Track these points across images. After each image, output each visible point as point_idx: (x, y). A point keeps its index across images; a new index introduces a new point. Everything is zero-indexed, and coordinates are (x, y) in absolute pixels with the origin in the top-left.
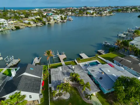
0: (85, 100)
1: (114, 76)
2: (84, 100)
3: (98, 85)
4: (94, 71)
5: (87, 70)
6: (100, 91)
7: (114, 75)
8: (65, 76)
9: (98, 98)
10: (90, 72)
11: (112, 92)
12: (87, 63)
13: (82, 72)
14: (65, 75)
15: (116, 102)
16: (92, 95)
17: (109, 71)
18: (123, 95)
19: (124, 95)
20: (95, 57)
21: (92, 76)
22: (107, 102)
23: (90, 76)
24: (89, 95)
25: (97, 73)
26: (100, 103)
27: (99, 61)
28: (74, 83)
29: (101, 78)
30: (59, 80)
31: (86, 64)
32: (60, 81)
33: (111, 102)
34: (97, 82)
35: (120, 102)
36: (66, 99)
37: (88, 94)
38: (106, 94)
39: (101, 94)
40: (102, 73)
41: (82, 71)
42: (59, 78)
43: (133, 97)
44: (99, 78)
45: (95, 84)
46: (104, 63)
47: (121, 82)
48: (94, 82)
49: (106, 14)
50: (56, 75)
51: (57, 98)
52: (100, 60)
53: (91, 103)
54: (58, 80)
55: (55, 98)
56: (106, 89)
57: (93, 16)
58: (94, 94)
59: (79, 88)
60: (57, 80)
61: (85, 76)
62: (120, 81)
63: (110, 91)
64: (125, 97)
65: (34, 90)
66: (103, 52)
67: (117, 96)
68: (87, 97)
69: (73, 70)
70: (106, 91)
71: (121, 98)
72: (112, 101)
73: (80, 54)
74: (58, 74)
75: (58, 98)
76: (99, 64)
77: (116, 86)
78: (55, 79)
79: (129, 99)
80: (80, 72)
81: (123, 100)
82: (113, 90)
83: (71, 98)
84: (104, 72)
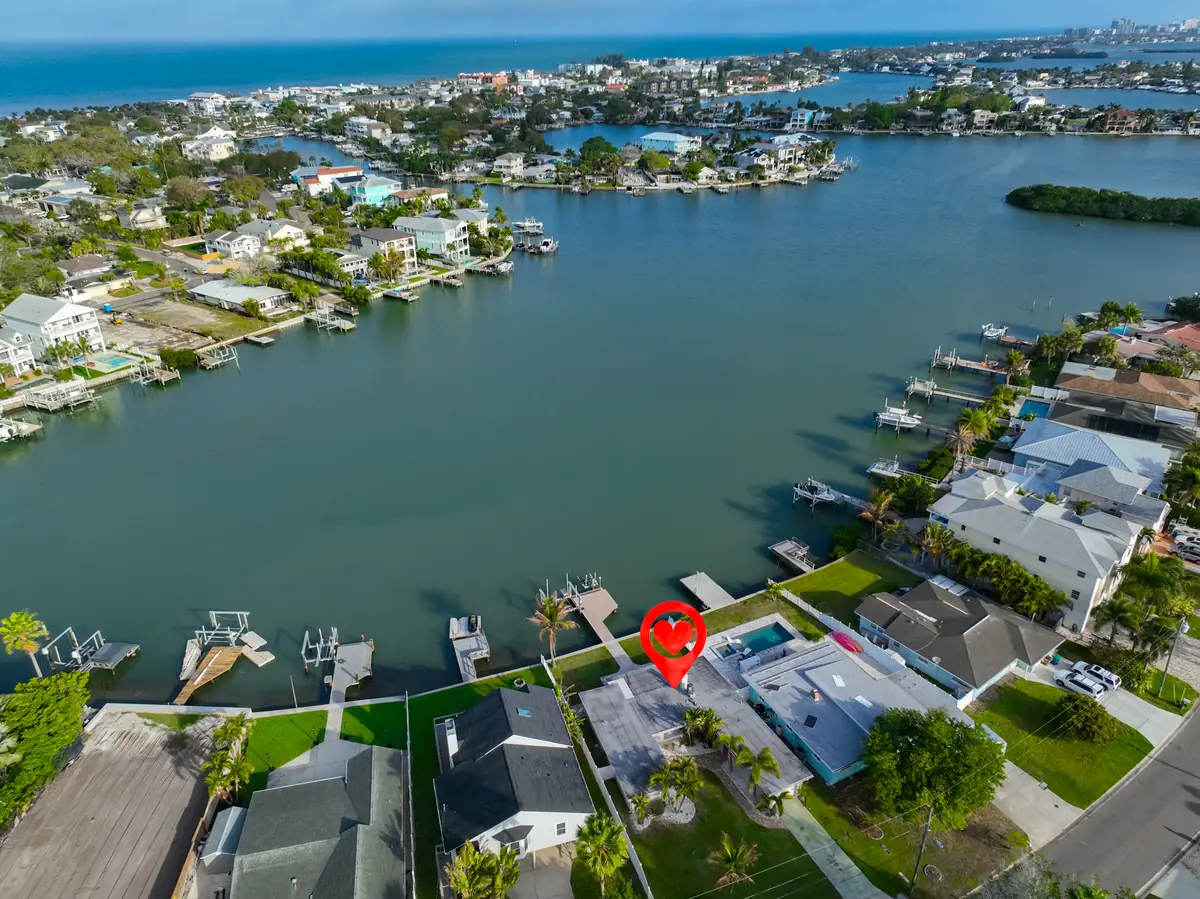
0: (759, 817)
1: (862, 706)
2: (756, 820)
3: (798, 750)
4: (776, 688)
5: (743, 684)
6: (812, 776)
7: (860, 699)
8: (657, 727)
9: (804, 803)
10: (761, 692)
11: (858, 776)
12: (732, 635)
13: (725, 696)
14: (657, 719)
15: (872, 813)
16: (784, 795)
17: (839, 682)
18: (893, 786)
19: (897, 783)
20: (764, 597)
21: (771, 710)
22: (842, 815)
23: (762, 710)
24: (774, 798)
25: (793, 696)
26: (818, 825)
27: (788, 618)
28: (699, 749)
29: (811, 721)
30: (639, 745)
31: (730, 641)
32: (646, 749)
33: (854, 814)
34: (797, 738)
35: (887, 812)
36: (684, 825)
37: (770, 795)
38: (836, 785)
39: (817, 787)
40: (812, 694)
41: (724, 691)
42: (633, 737)
43: (926, 789)
44: (803, 722)
45: (788, 751)
46: (813, 631)
47: (887, 735)
48: (783, 738)
49: (791, 170)
50: (617, 723)
51: (647, 823)
52: (793, 612)
53: (782, 826)
54: (635, 748)
55: (640, 822)
56: (833, 767)
57: (693, 186)
58: (791, 790)
59: (722, 773)
60: (629, 748)
61: (741, 716)
62: (883, 732)
63: (848, 773)
64: (903, 789)
65: (572, 804)
66: (802, 559)
67: (873, 791)
68: (764, 807)
69: (687, 693)
70: (834, 775)
71: (887, 795)
72: (859, 811)
73: (683, 581)
74: (624, 719)
75: (653, 822)
76: (791, 637)
77: (871, 752)
78: (622, 744)
79: (913, 798)
80: (718, 699)
81: (895, 801)
82: (861, 766)
83: (702, 820)
84: (821, 692)
